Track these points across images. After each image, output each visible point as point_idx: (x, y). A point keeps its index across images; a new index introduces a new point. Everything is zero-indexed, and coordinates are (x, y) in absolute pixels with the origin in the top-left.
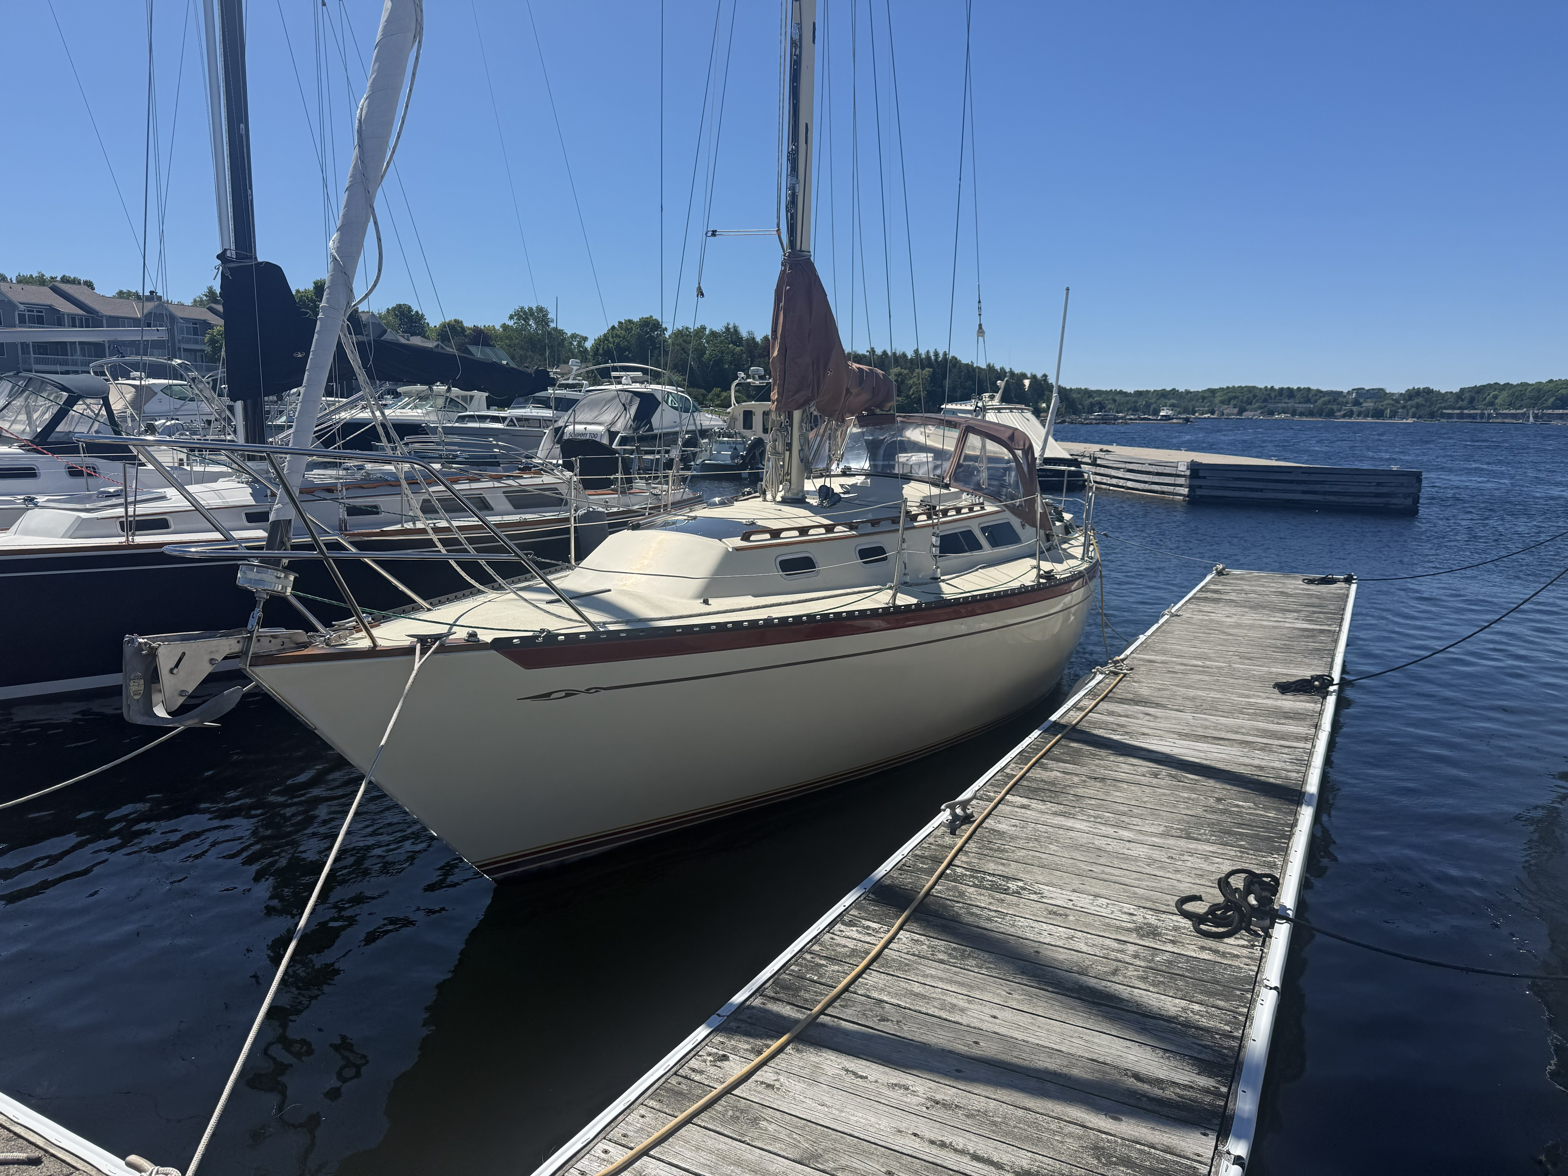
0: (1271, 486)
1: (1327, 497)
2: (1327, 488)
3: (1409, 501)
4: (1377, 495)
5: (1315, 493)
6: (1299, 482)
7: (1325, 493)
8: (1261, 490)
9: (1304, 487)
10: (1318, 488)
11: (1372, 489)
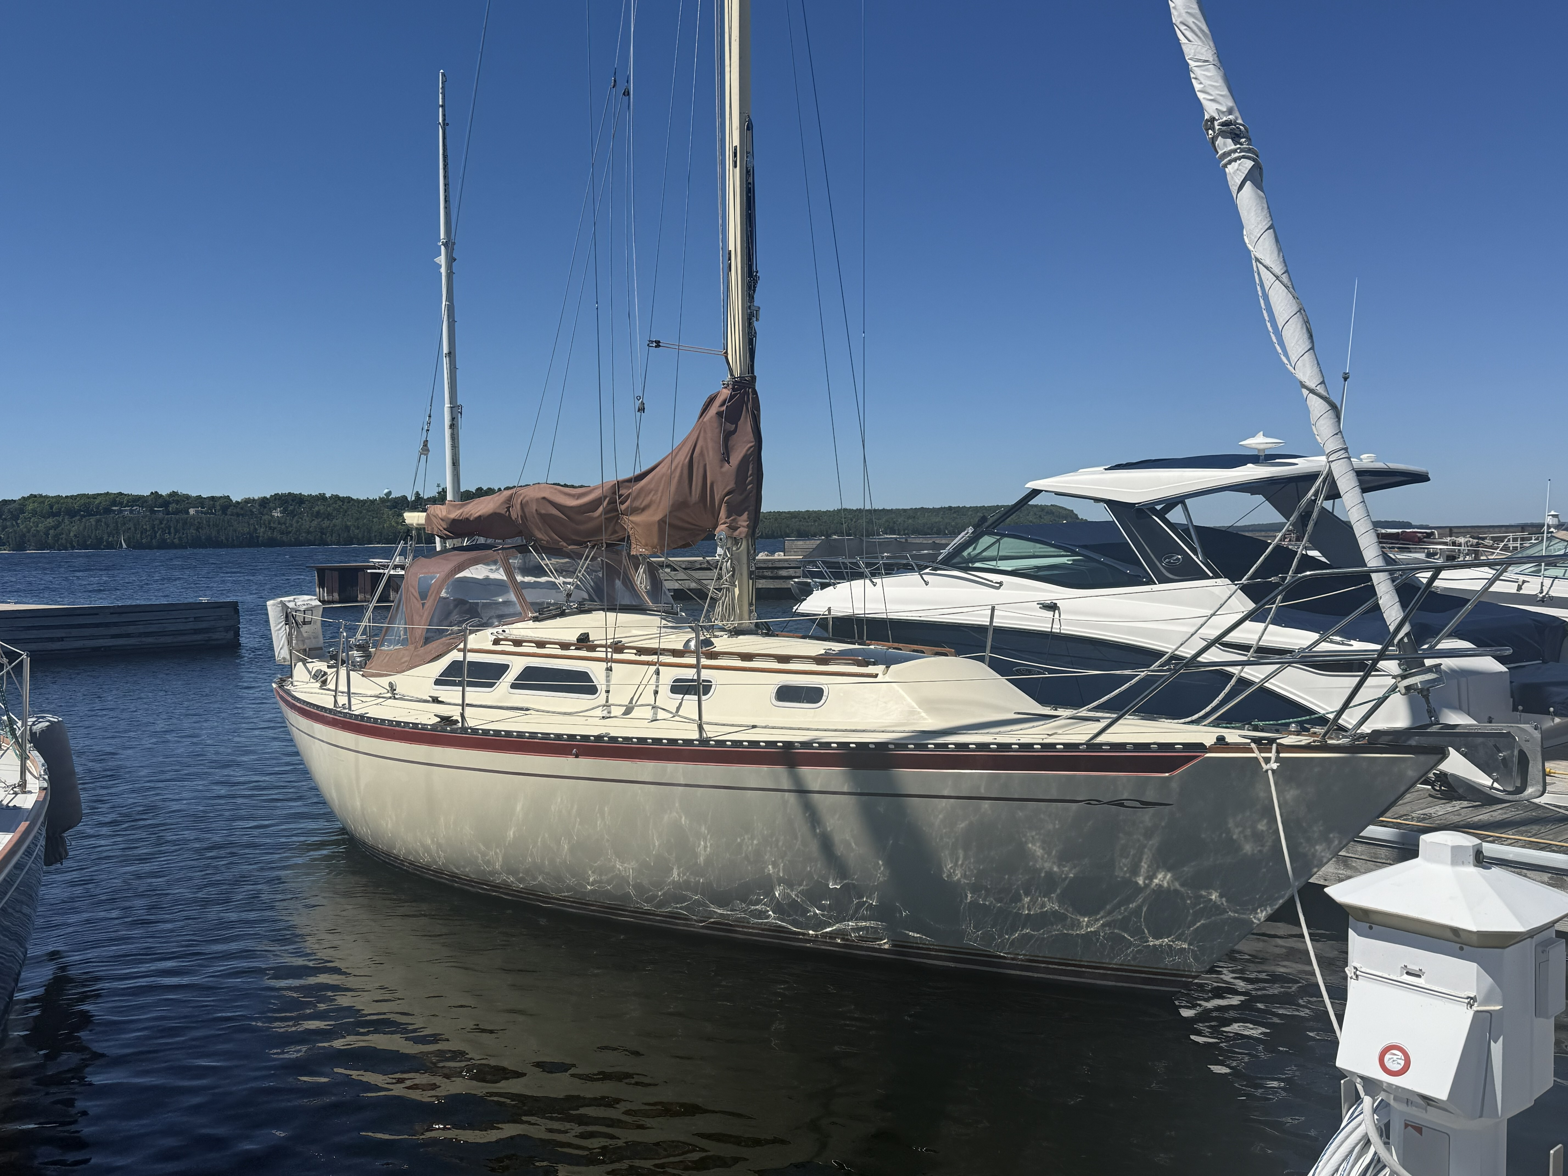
0: (75, 632)
1: (144, 639)
2: (141, 629)
3: (230, 635)
4: (196, 632)
5: (128, 636)
6: (107, 625)
7: (140, 635)
8: (62, 639)
9: (114, 631)
10: (131, 629)
11: (190, 626)
